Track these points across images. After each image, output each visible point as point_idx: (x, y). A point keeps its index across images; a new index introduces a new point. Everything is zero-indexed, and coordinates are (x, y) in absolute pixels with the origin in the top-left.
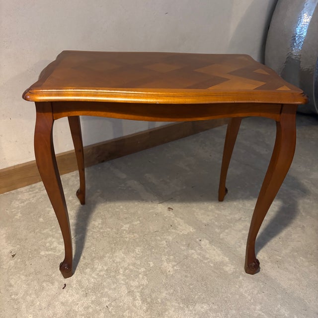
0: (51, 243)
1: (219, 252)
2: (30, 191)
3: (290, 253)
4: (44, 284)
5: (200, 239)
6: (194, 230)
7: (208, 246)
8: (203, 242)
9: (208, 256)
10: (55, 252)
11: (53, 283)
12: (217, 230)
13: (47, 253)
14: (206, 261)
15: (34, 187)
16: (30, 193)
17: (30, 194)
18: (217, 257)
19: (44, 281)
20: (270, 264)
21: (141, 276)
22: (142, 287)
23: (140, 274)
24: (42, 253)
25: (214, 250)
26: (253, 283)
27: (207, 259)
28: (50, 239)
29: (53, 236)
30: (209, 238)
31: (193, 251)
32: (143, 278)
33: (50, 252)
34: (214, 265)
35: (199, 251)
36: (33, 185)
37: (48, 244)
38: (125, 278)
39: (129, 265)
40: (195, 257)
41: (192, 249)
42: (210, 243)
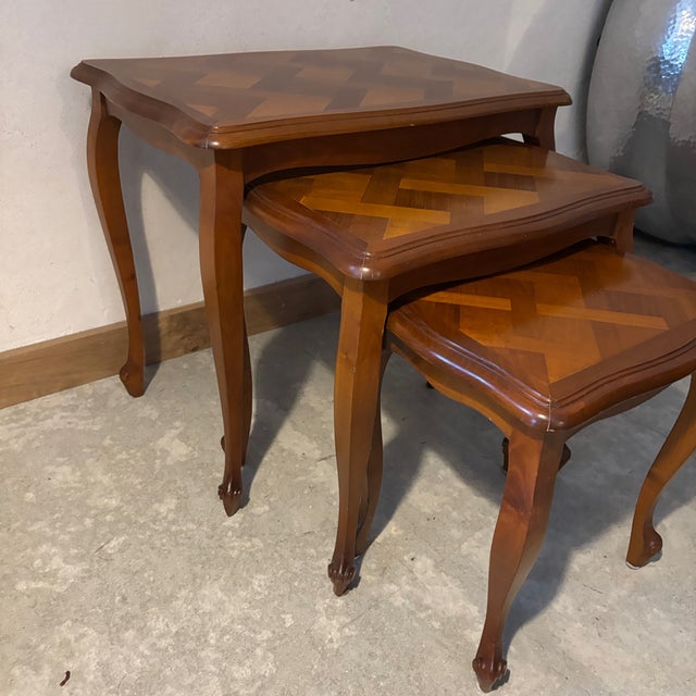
0: (47, 558)
1: (458, 591)
2: (12, 421)
3: (629, 596)
4: (16, 671)
5: (412, 554)
6: (400, 532)
7: (430, 573)
8: (418, 565)
9: (428, 601)
10: (53, 584)
11: (37, 669)
12: (456, 533)
13: (33, 585)
14: (423, 615)
15: (24, 411)
16: (13, 425)
17: (10, 429)
18: (451, 605)
19: (18, 662)
20: (579, 625)
21: (259, 652)
22: (259, 683)
23: (259, 645)
24: (21, 586)
25: (446, 585)
26: (535, 675)
27: (427, 608)
28: (44, 548)
29: (53, 541)
30: (436, 553)
31: (393, 587)
32: (265, 658)
33: (41, 584)
34: (443, 624)
35: (408, 588)
36: (22, 406)
37: (38, 562)
38: (219, 655)
39: (232, 622)
40: (397, 604)
41: (391, 582)
42: (436, 566)
